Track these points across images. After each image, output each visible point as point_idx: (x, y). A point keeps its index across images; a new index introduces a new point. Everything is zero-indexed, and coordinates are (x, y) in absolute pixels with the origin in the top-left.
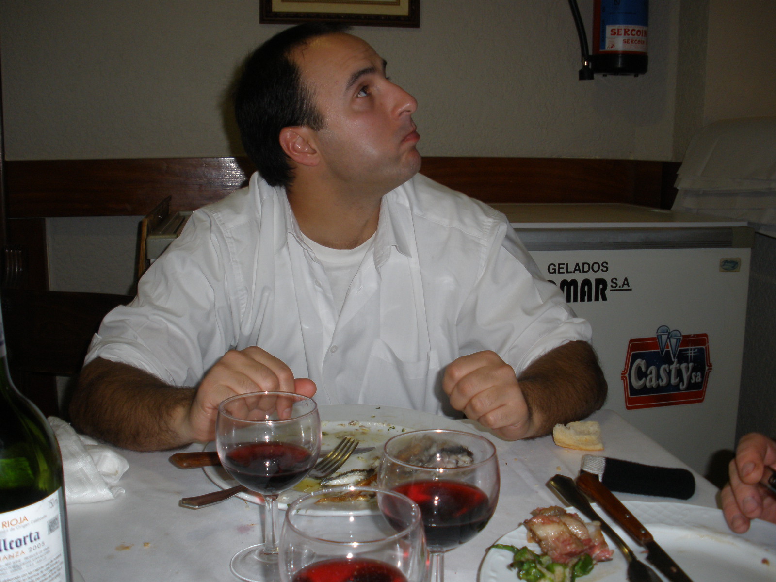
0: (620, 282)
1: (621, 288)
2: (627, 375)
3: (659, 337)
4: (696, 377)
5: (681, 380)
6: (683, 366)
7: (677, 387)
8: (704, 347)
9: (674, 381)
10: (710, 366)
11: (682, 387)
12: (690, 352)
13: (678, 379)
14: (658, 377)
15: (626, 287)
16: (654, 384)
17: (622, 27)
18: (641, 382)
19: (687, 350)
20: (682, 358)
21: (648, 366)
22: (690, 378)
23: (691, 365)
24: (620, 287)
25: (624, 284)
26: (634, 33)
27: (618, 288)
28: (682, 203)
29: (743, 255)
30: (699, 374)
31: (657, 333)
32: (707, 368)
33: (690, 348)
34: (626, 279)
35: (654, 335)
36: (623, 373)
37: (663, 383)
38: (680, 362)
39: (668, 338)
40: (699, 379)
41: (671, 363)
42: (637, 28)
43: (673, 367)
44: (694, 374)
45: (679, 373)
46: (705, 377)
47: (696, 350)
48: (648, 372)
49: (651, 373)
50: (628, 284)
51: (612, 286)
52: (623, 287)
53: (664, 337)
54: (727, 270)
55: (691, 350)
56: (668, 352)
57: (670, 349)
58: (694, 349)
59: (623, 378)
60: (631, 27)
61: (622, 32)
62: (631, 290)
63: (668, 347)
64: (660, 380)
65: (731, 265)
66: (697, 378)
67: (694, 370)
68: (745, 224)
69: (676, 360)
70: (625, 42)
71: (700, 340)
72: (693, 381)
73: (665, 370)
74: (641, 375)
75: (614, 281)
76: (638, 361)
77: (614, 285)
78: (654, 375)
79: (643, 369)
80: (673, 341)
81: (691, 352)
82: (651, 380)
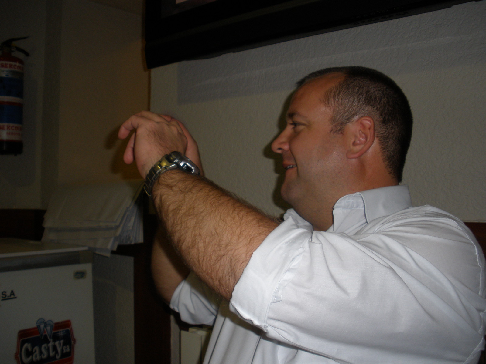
0: (8, 294)
1: (9, 297)
2: (19, 356)
3: (38, 327)
4: (66, 349)
5: (57, 352)
6: (57, 343)
7: (54, 358)
8: (69, 329)
9: (52, 354)
10: (74, 340)
11: (58, 357)
12: (60, 333)
13: (54, 353)
14: (41, 353)
15: (12, 296)
16: (38, 358)
17: (6, 125)
18: (30, 359)
19: (58, 332)
20: (56, 338)
22: (62, 350)
23: (62, 341)
24: (8, 297)
25: (11, 295)
26: (14, 128)
27: (7, 298)
28: (48, 236)
29: (87, 268)
30: (68, 346)
31: (37, 324)
32: (72, 342)
33: (60, 330)
34: (12, 291)
35: (35, 325)
36: (16, 355)
37: (45, 356)
38: (54, 341)
39: (45, 326)
40: (68, 350)
41: (49, 342)
42: (16, 125)
43: (51, 344)
44: (65, 347)
45: (55, 348)
46: (72, 348)
47: (64, 332)
48: (34, 351)
49: (36, 351)
50: (14, 294)
51: (2, 297)
52: (10, 296)
53: (42, 326)
54: (78, 278)
55: (61, 332)
56: (46, 336)
57: (47, 333)
58: (63, 331)
59: (16, 358)
60: (11, 125)
61: (6, 128)
62: (16, 298)
63: (45, 332)
64: (42, 355)
65: (80, 275)
66: (67, 349)
67: (65, 344)
68: (86, 248)
69: (51, 340)
70: (8, 134)
71: (66, 324)
72: (64, 352)
73: (45, 347)
74: (29, 353)
75: (4, 293)
76: (26, 345)
77: (4, 296)
78: (38, 352)
79: (30, 349)
80: (49, 328)
81: (61, 333)
82: (36, 356)
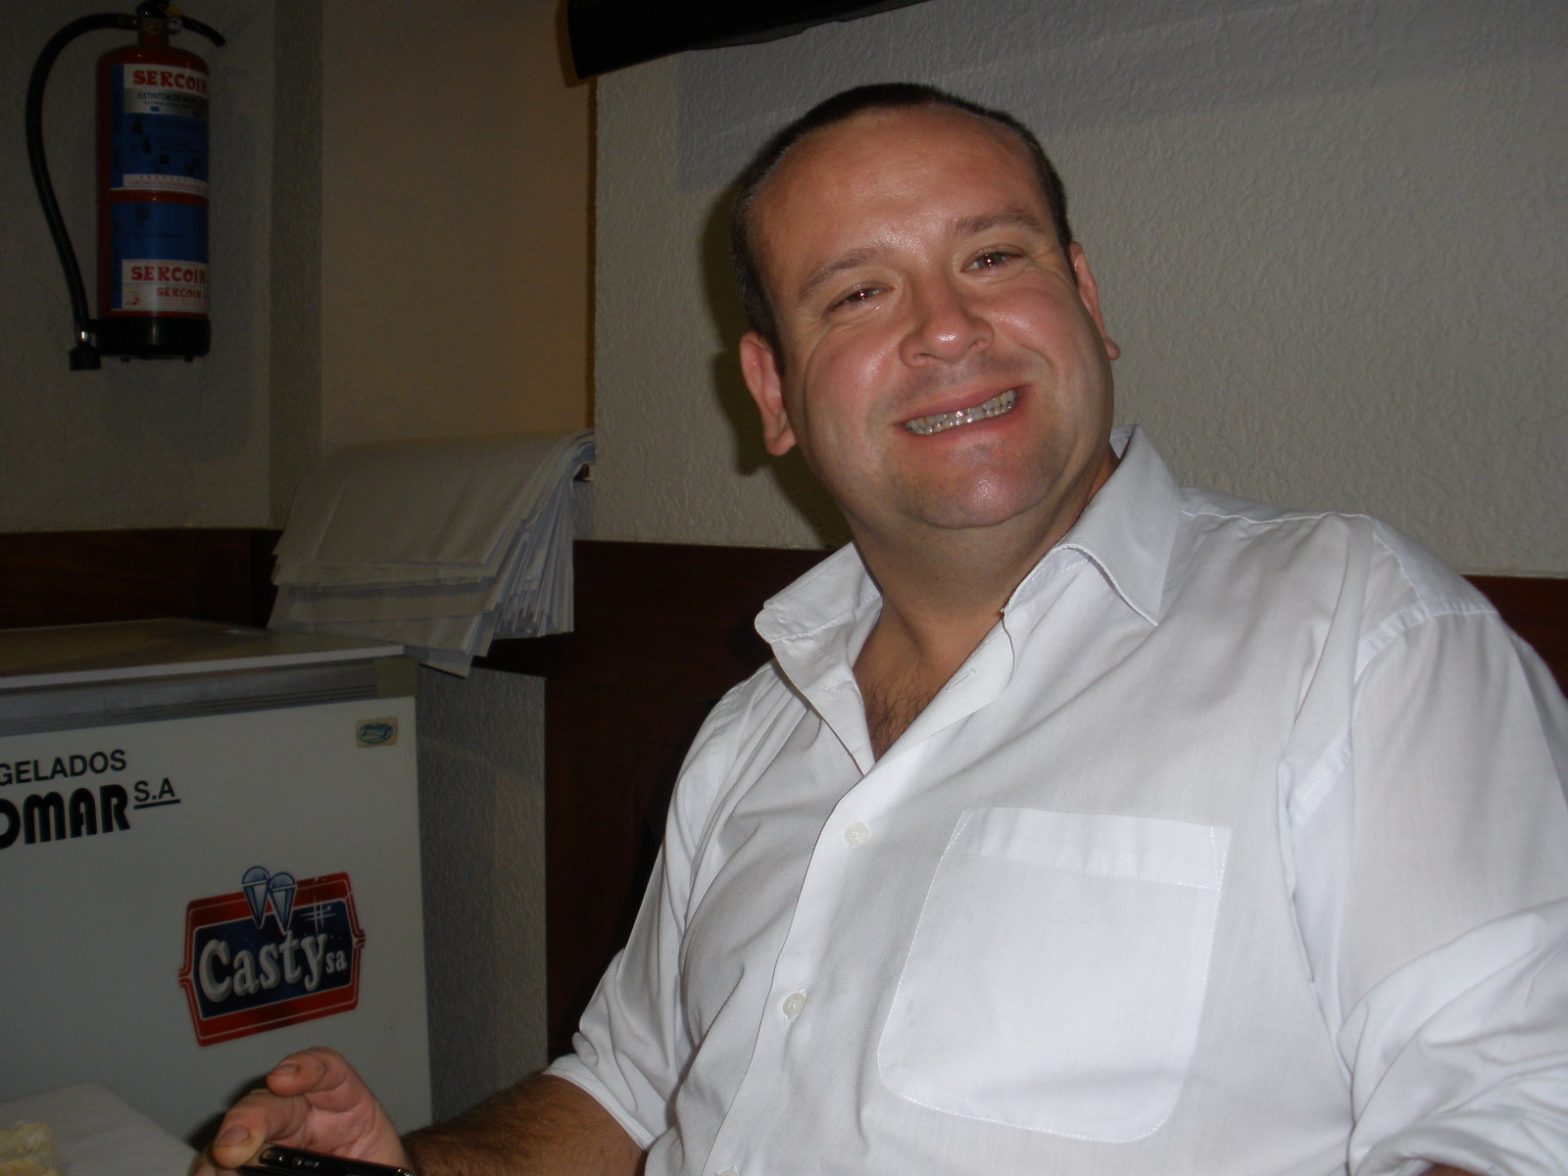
0: (155, 789)
1: (157, 800)
2: (191, 976)
3: (249, 890)
4: (335, 960)
5: (307, 971)
6: (307, 942)
7: (299, 986)
8: (343, 900)
9: (291, 975)
10: (361, 935)
11: (310, 985)
12: (315, 913)
13: (299, 971)
14: (258, 970)
15: (167, 797)
16: (251, 986)
17: (155, 264)
18: (224, 986)
19: (311, 909)
20: (302, 926)
21: (233, 954)
22: (324, 964)
23: (322, 938)
24: (154, 797)
25: (163, 792)
26: (179, 275)
27: (150, 801)
28: (288, 611)
29: (401, 710)
30: (341, 953)
31: (243, 882)
32: (355, 940)
33: (315, 905)
34: (166, 781)
35: (238, 888)
36: (183, 973)
37: (270, 981)
38: (299, 935)
39: (269, 891)
40: (342, 965)
41: (281, 939)
42: (185, 265)
43: (287, 947)
44: (330, 955)
45: (300, 958)
46: (353, 958)
47: (329, 908)
48: (236, 965)
49: (242, 965)
50: (171, 791)
51: (137, 798)
52: (160, 797)
53: (260, 890)
54: (371, 743)
55: (318, 908)
56: (271, 919)
57: (274, 912)
58: (325, 907)
59: (184, 982)
60: (172, 264)
61: (155, 274)
62: (178, 801)
63: (269, 909)
64: (262, 976)
65: (378, 733)
66: (338, 962)
67: (330, 947)
68: (398, 650)
69: (289, 933)
70: (163, 293)
71: (334, 887)
72: (330, 970)
73: (270, 955)
74: (221, 971)
75: (142, 787)
76: (212, 945)
77: (142, 796)
78: (248, 969)
79: (225, 960)
80: (280, 896)
81: (319, 911)
82: (243, 980)
